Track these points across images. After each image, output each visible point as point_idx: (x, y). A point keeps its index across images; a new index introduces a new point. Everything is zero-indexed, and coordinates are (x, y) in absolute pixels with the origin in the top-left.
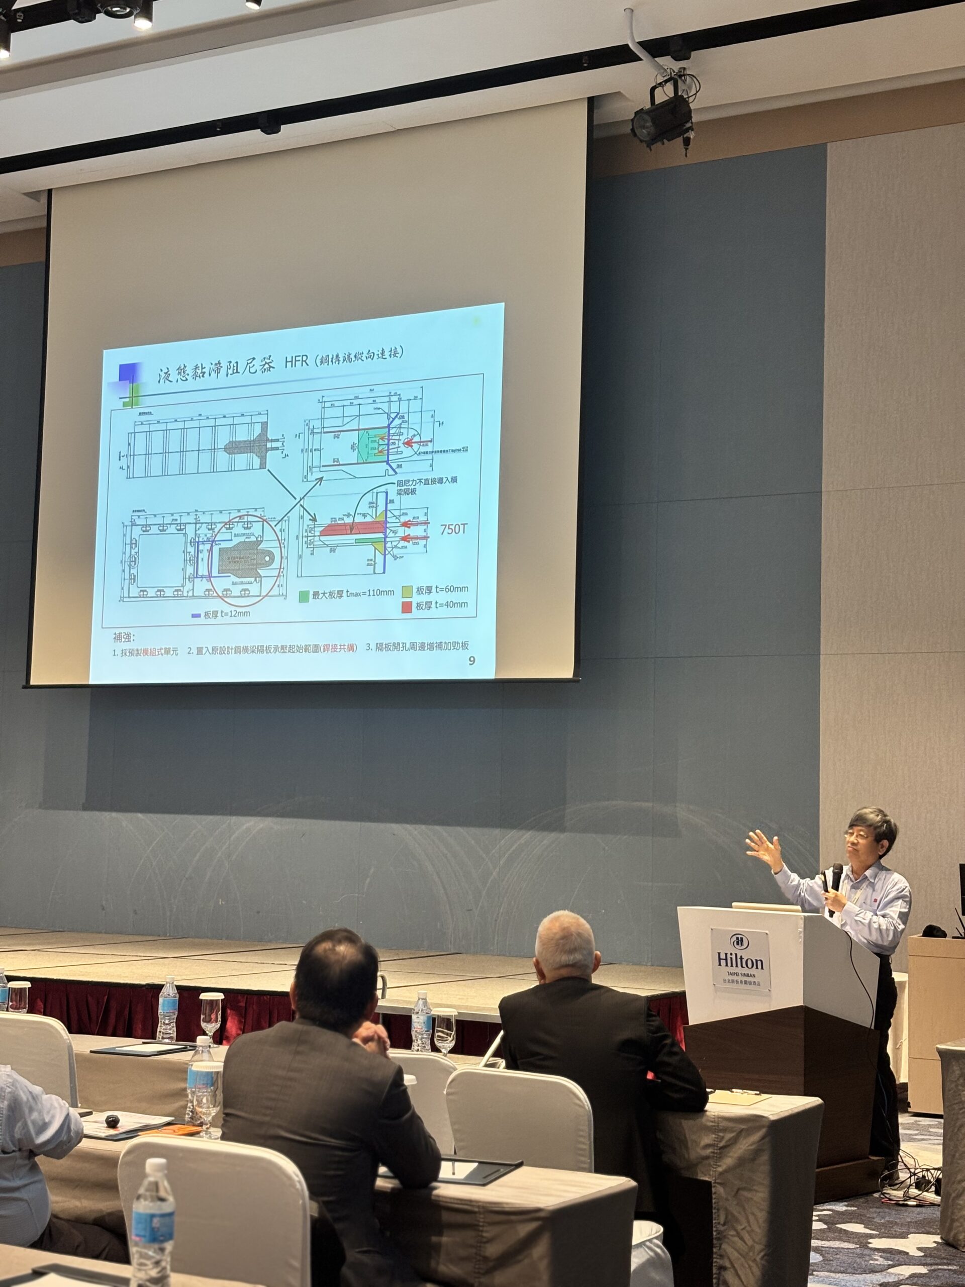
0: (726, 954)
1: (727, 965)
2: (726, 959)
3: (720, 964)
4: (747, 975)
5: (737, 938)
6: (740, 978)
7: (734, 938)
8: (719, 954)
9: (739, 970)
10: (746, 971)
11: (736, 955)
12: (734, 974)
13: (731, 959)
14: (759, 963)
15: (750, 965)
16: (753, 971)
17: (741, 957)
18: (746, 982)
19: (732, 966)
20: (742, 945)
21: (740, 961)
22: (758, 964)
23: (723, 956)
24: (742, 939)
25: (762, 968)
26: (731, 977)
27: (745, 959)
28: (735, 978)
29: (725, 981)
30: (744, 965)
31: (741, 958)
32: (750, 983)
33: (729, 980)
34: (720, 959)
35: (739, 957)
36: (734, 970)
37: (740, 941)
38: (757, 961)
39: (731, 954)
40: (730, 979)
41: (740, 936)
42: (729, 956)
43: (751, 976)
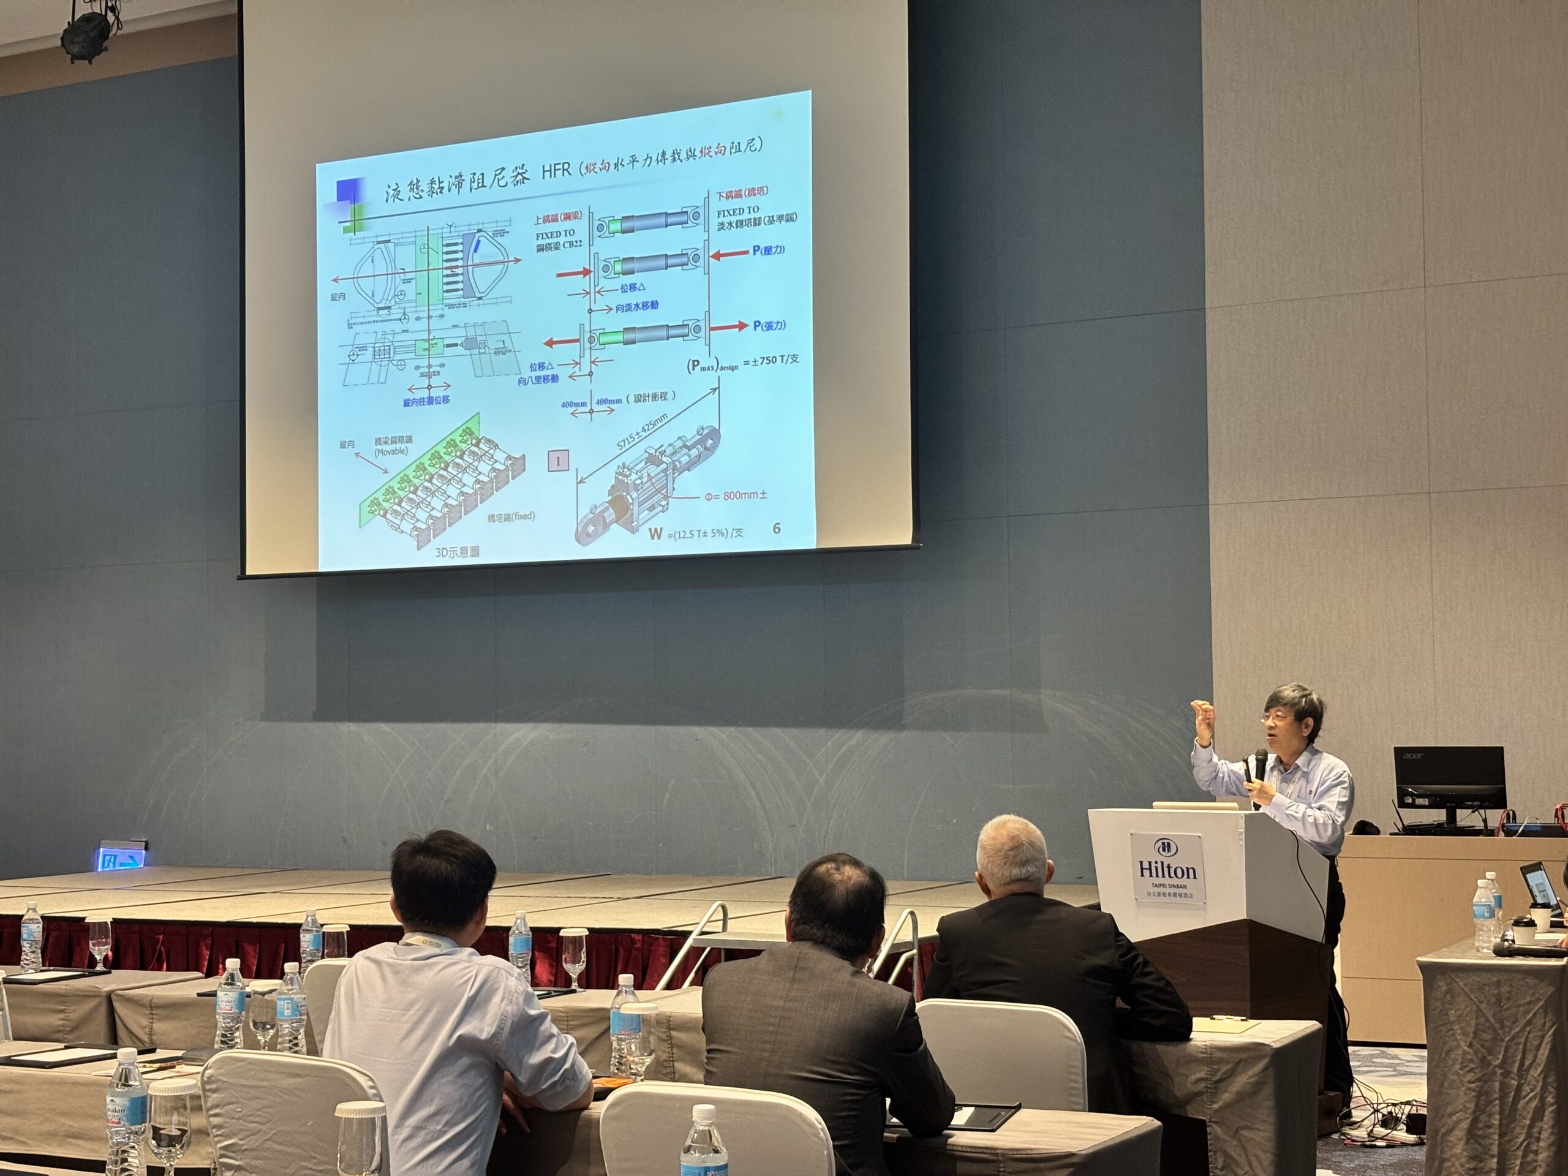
0: (1150, 863)
1: (1151, 875)
2: (1150, 869)
3: (1142, 875)
4: (1178, 887)
5: (1163, 844)
6: (1167, 890)
7: (1160, 844)
8: (1141, 863)
9: (1167, 881)
10: (1175, 881)
11: (1162, 863)
12: (1161, 885)
13: (1156, 868)
14: (1191, 871)
15: (1179, 873)
16: (1184, 881)
17: (1169, 865)
18: (1175, 895)
19: (1157, 876)
20: (1169, 851)
21: (1167, 870)
22: (1189, 872)
23: (1146, 865)
24: (1169, 844)
25: (1195, 877)
26: (1157, 890)
27: (1174, 868)
28: (1162, 890)
29: (1149, 894)
30: (1172, 874)
31: (1169, 867)
32: (1180, 895)
33: (1154, 893)
34: (1142, 869)
35: (1165, 865)
36: (1160, 880)
37: (1166, 847)
38: (1188, 869)
39: (1156, 863)
40: (1156, 892)
41: (1166, 841)
42: (1153, 865)
43: (1181, 887)
